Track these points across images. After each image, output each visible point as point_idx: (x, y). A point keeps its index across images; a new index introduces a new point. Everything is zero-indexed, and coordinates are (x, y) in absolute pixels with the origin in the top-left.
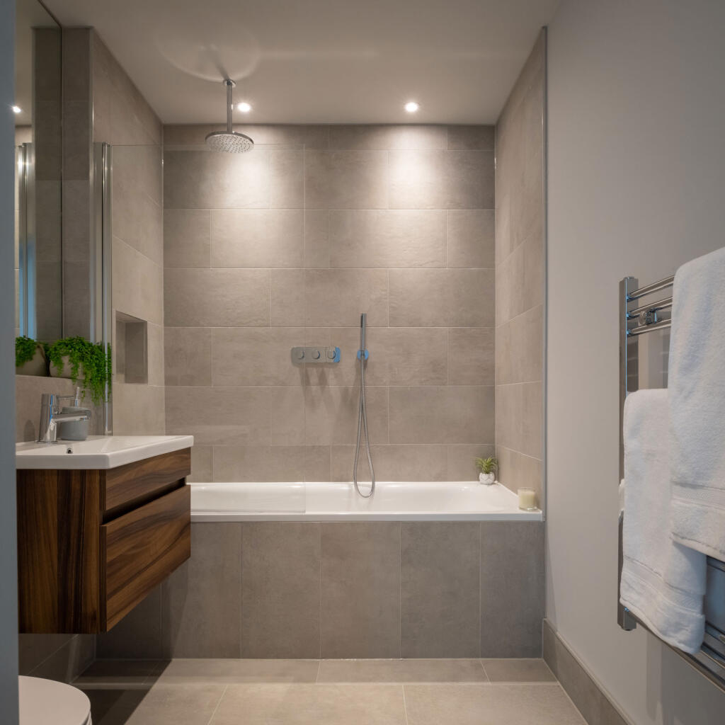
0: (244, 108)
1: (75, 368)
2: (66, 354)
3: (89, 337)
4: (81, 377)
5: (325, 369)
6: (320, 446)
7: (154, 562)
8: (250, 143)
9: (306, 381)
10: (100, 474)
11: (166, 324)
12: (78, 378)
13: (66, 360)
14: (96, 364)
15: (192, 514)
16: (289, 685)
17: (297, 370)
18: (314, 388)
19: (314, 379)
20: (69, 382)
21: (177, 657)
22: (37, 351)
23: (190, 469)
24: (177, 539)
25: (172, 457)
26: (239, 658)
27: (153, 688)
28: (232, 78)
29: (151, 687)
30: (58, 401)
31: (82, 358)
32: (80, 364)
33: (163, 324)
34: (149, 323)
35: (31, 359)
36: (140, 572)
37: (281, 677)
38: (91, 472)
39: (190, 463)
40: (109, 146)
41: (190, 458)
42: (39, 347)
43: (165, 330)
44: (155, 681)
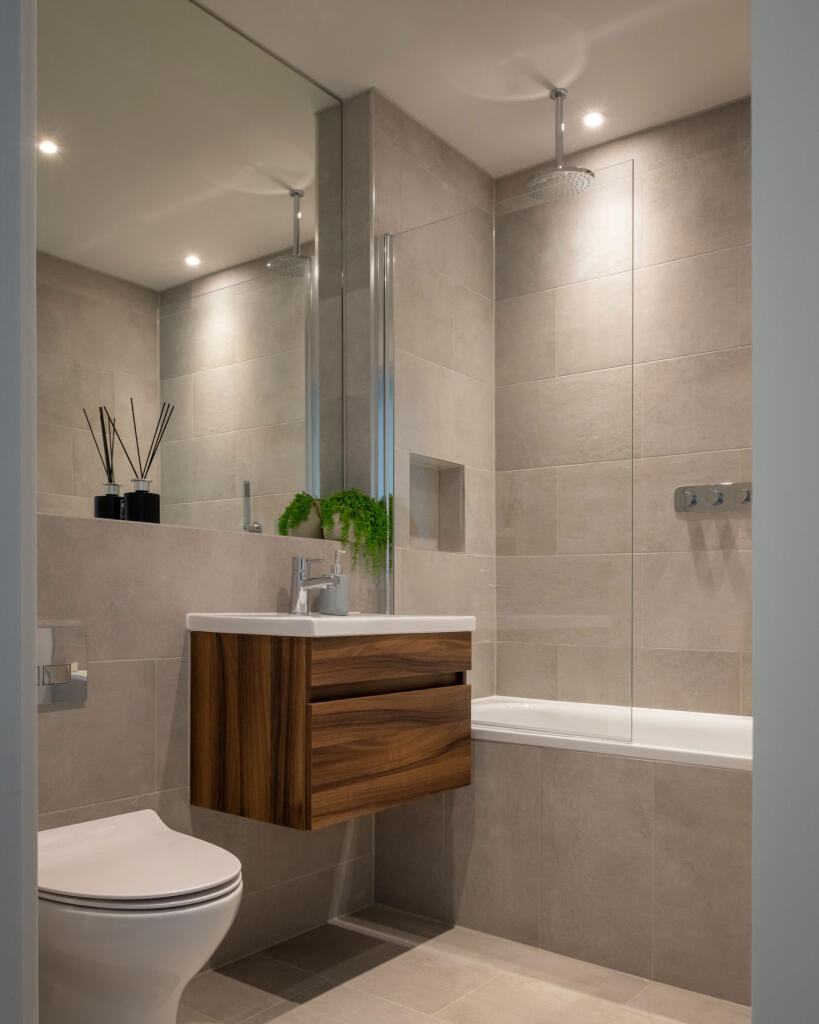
0: (593, 120)
1: (346, 528)
2: (338, 510)
3: (370, 488)
4: (351, 538)
5: (732, 522)
6: (721, 653)
7: (393, 771)
8: (588, 175)
9: (698, 542)
10: (307, 643)
11: (498, 468)
12: (350, 539)
13: (336, 518)
14: (371, 522)
15: (474, 727)
16: (582, 995)
17: (684, 527)
18: (713, 554)
19: (712, 538)
20: (337, 545)
21: (460, 924)
22: (313, 510)
23: (470, 663)
24: (442, 752)
25: (431, 640)
26: (537, 946)
27: (416, 949)
28: (561, 84)
29: (413, 947)
30: (309, 566)
31: (353, 515)
32: (352, 523)
33: (494, 468)
34: (467, 467)
35: (306, 519)
36: (368, 777)
37: (579, 984)
38: (299, 639)
39: (470, 654)
40: (391, 237)
41: (470, 647)
42: (314, 504)
43: (497, 476)
44: (421, 942)
